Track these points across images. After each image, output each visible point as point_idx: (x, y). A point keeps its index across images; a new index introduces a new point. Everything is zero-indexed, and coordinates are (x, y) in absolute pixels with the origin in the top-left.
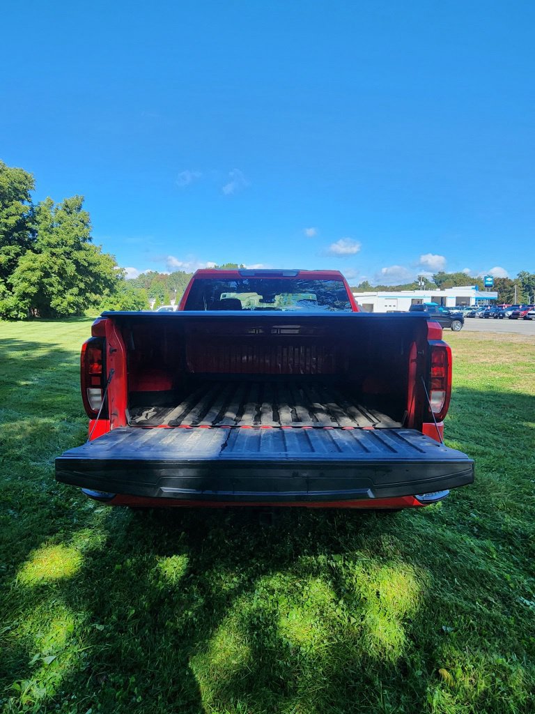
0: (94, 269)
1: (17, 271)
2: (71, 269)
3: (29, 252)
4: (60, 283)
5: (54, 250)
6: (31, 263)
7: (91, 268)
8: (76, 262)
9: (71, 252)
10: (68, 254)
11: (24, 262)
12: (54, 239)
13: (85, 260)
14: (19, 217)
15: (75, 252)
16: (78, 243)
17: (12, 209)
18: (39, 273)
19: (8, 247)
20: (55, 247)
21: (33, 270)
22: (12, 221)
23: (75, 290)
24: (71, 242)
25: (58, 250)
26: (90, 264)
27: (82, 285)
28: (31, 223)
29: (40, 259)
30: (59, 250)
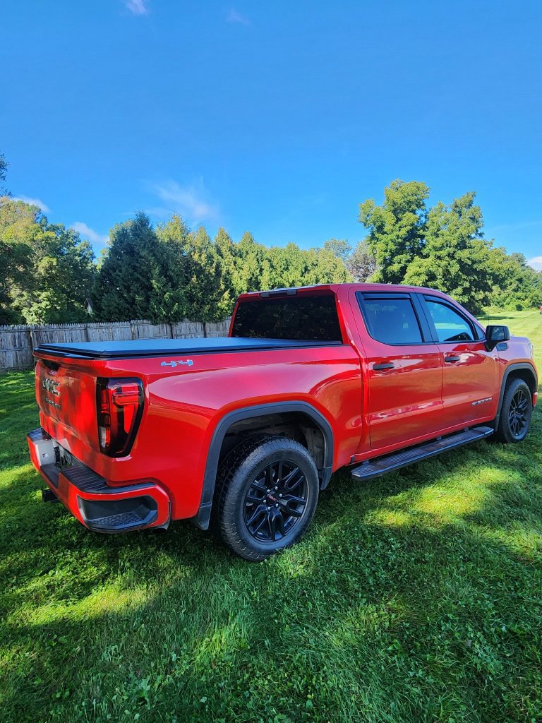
0: (479, 267)
1: (406, 276)
2: (455, 268)
3: (417, 258)
4: (443, 284)
5: (438, 253)
6: (418, 269)
7: (475, 266)
8: (460, 262)
9: (454, 252)
10: (451, 256)
11: (412, 269)
12: (439, 242)
13: (468, 258)
14: (409, 228)
15: (459, 252)
16: (464, 242)
17: (403, 222)
18: (424, 277)
19: (399, 256)
20: (441, 249)
21: (418, 275)
22: (403, 232)
23: (459, 290)
24: (455, 242)
25: (441, 252)
26: (474, 262)
27: (467, 284)
28: (422, 231)
29: (425, 264)
30: (443, 253)
